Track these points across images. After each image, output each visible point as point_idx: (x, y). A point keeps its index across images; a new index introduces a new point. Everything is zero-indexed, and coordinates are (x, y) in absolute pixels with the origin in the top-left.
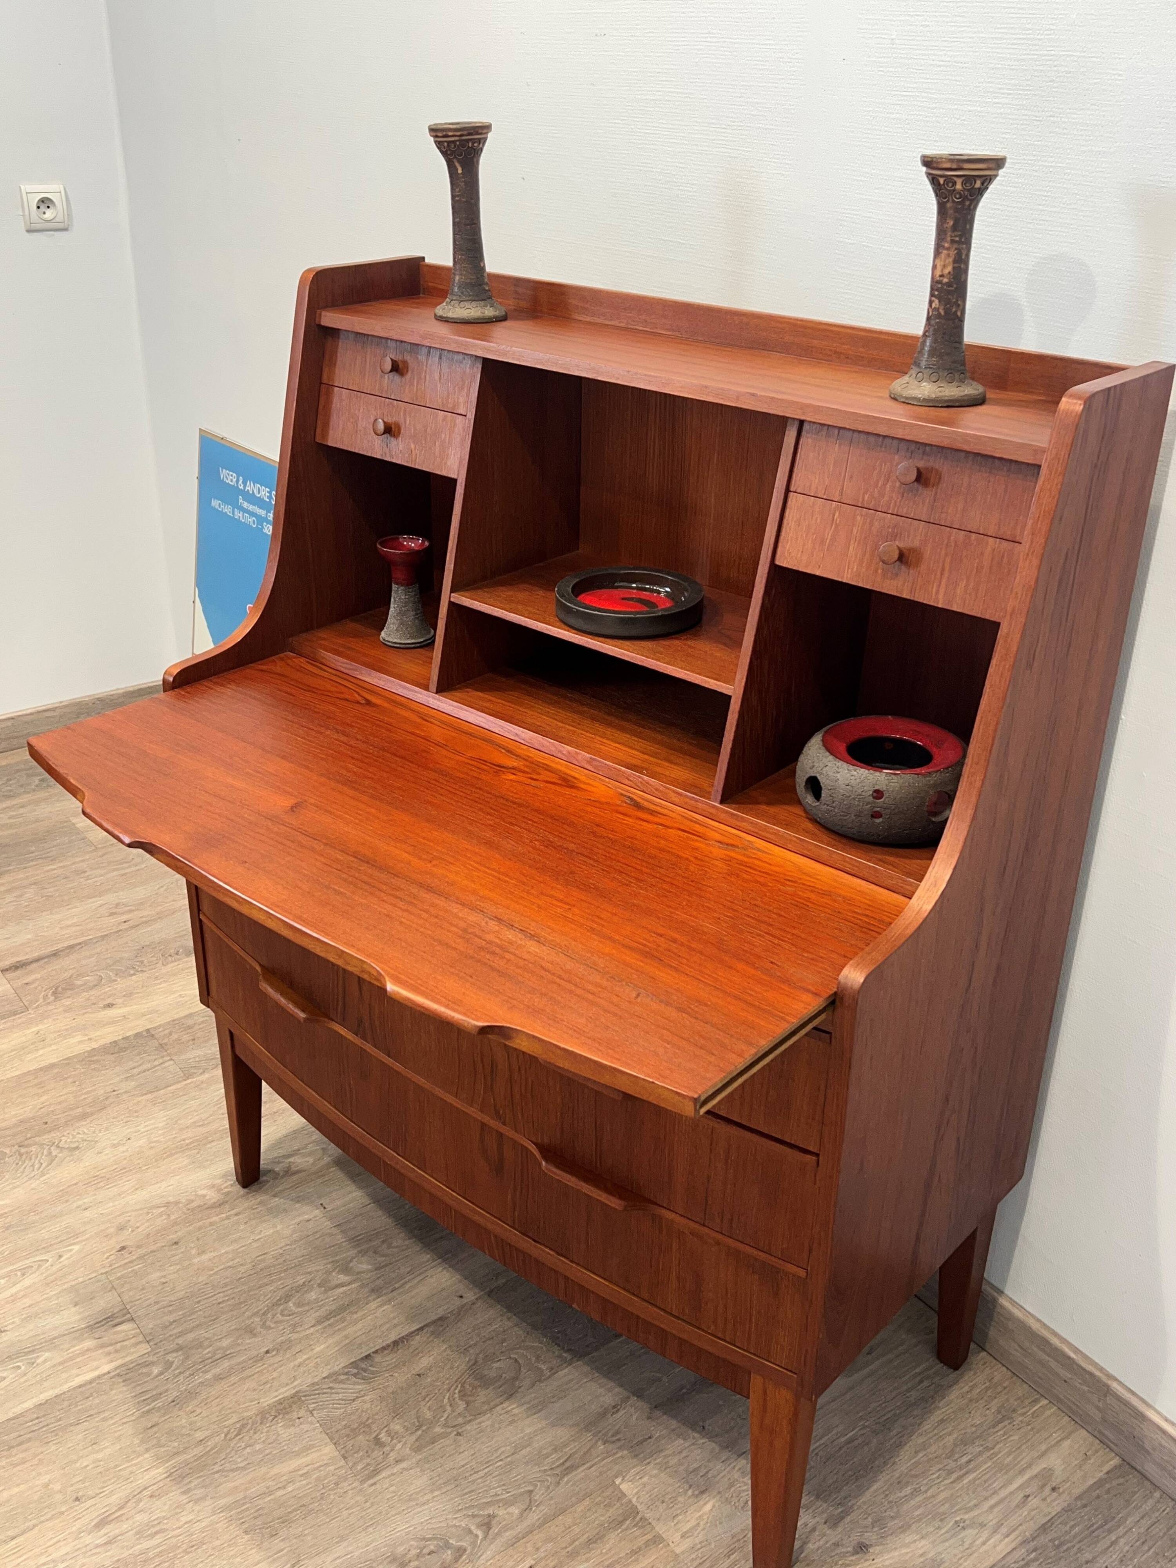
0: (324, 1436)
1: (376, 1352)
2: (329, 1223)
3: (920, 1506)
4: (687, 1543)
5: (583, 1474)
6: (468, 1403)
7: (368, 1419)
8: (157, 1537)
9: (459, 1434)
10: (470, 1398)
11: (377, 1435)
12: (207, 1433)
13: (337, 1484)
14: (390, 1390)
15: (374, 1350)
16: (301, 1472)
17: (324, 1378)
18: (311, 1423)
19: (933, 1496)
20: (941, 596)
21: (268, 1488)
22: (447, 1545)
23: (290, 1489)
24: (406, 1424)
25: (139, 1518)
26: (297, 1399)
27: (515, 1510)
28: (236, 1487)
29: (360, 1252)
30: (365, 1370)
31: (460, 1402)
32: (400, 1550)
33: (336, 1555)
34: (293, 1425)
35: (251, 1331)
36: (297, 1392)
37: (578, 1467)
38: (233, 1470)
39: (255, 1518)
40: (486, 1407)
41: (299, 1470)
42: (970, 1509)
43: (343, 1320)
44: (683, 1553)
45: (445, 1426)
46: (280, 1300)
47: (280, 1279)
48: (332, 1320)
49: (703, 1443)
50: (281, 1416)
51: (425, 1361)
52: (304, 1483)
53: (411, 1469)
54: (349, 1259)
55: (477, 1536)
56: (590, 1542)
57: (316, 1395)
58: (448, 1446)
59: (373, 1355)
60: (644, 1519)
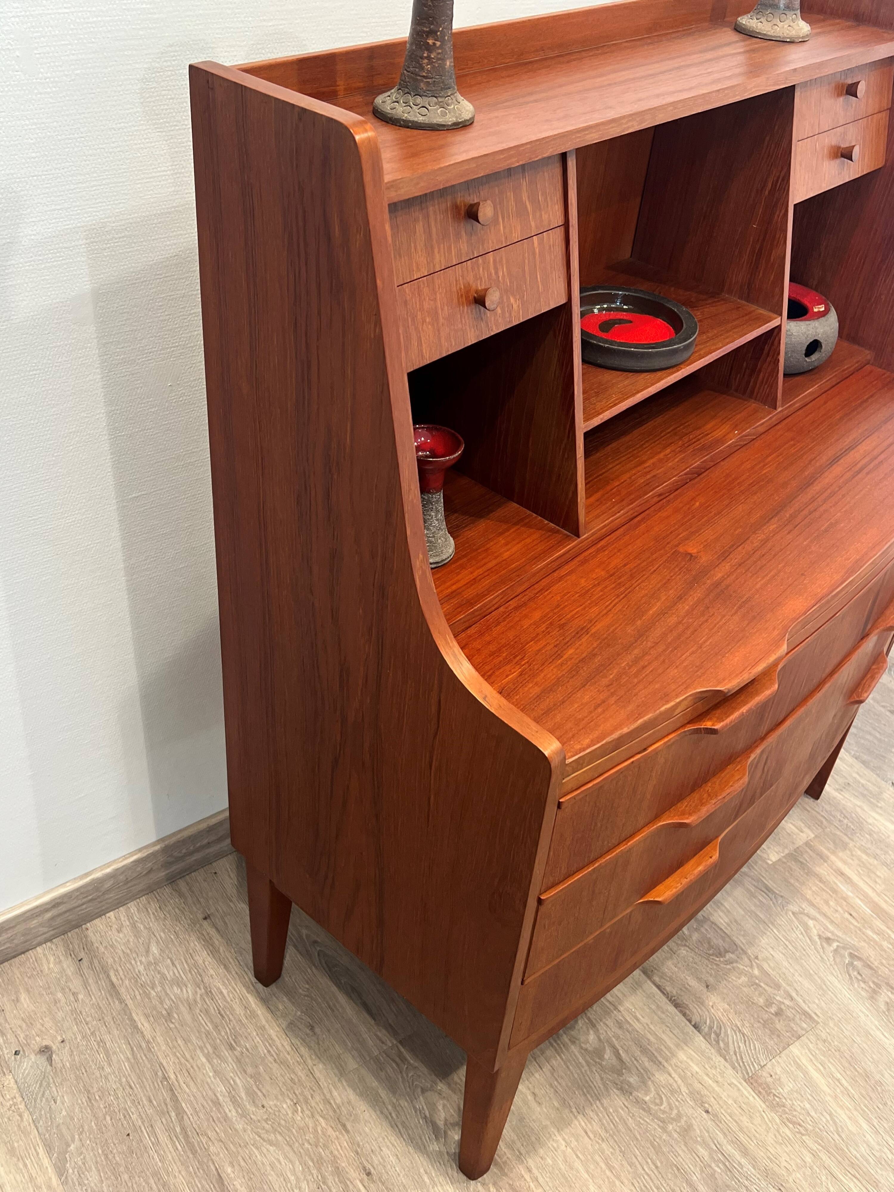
0: (782, 1055)
1: (690, 1021)
2: (537, 1075)
4: (806, 830)
5: (770, 881)
6: (727, 951)
7: (759, 1022)
9: (757, 958)
10: (722, 950)
11: (773, 1014)
12: (805, 1152)
13: (824, 1041)
14: (726, 1006)
15: (687, 1023)
16: (821, 1068)
17: (726, 1060)
18: (773, 1065)
21: (842, 1092)
22: (851, 964)
23: (839, 1076)
24: (757, 994)
26: (752, 1081)
27: (811, 923)
28: (850, 1118)
30: (711, 1028)
31: (727, 957)
32: (864, 994)
33: (882, 1036)
34: (779, 1079)
35: (687, 1130)
36: (745, 1081)
37: (764, 883)
38: (835, 1123)
39: (871, 1099)
40: (727, 939)
41: (820, 1070)
43: (659, 1051)
44: (814, 833)
45: (752, 967)
46: (644, 1109)
47: (616, 1111)
48: (660, 1059)
50: (773, 1091)
51: (692, 982)
52: (830, 1065)
53: (795, 989)
54: (583, 1051)
55: (838, 946)
56: (821, 880)
57: (744, 1065)
58: (769, 965)
59: (693, 1023)
60: (795, 850)
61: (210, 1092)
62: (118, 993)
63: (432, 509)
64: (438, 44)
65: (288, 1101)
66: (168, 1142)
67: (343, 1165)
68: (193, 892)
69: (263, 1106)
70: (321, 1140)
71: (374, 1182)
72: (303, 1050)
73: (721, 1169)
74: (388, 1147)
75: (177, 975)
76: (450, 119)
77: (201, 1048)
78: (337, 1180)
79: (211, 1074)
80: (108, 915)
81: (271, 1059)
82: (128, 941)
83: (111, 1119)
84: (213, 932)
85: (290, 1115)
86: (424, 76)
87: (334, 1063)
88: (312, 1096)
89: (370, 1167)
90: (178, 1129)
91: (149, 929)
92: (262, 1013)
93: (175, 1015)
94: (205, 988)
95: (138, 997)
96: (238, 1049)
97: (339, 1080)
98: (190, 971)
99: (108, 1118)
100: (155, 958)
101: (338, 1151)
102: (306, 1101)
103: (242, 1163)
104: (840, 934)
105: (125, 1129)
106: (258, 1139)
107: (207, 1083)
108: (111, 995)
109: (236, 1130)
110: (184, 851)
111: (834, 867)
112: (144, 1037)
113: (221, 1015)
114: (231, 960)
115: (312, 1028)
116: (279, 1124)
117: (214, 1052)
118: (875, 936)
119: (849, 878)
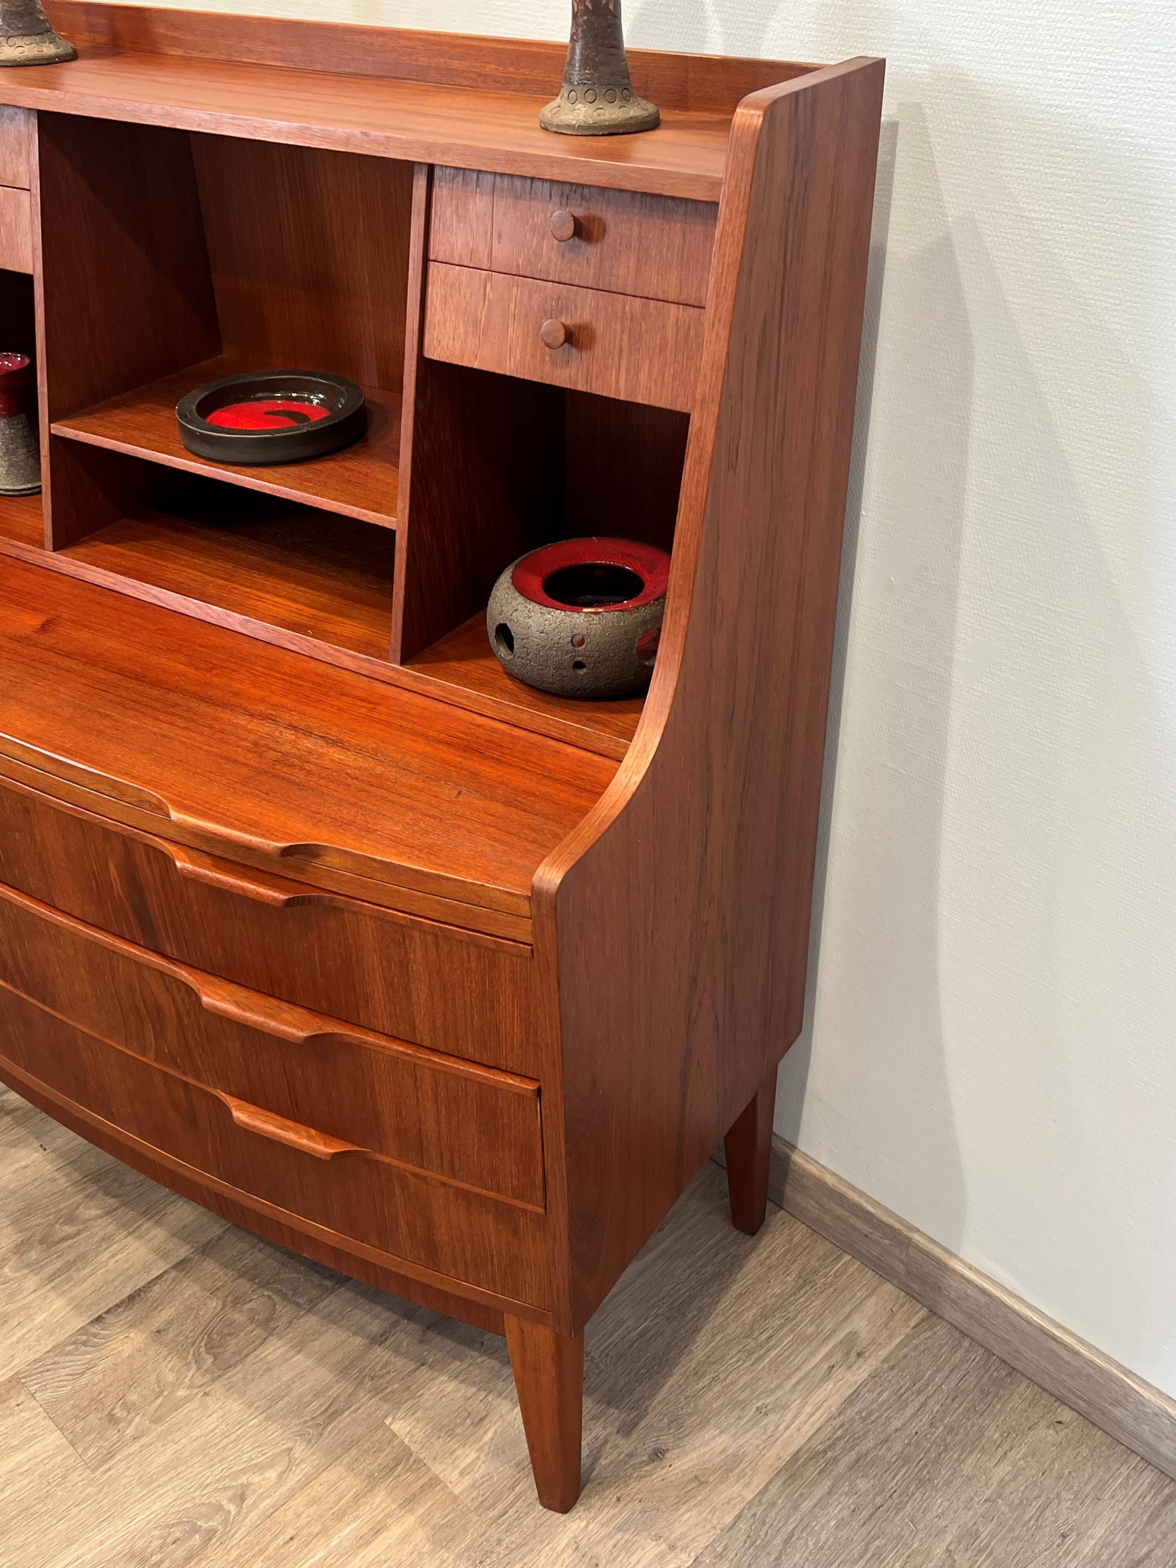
0: (47, 1422)
1: (107, 1312)
2: (49, 1167)
3: (718, 1397)
4: (467, 1481)
5: (348, 1419)
6: (215, 1357)
7: (100, 1393)
9: (206, 1394)
10: (218, 1350)
11: (112, 1410)
13: (64, 1477)
14: (126, 1354)
15: (106, 1310)
16: (21, 1471)
17: (48, 1352)
18: (33, 1409)
19: (732, 1383)
20: (622, 384)
22: (195, 1530)
23: (8, 1492)
24: (144, 1392)
26: (15, 1382)
27: (272, 1474)
29: (87, 1196)
30: (95, 1335)
31: (206, 1356)
32: (140, 1544)
34: (11, 1415)
36: (16, 1374)
37: (344, 1411)
40: (237, 1358)
41: (18, 1468)
42: (773, 1391)
43: (69, 1279)
44: (462, 1493)
45: (190, 1387)
48: (56, 1281)
49: (482, 1362)
51: (166, 1314)
52: (25, 1482)
53: (151, 1445)
54: (74, 1206)
55: (229, 1512)
56: (357, 1498)
57: (38, 1373)
58: (194, 1410)
59: (104, 1316)
60: (418, 1460)
104: (254, 1516)
111: (389, 1521)
119: (368, 1543)
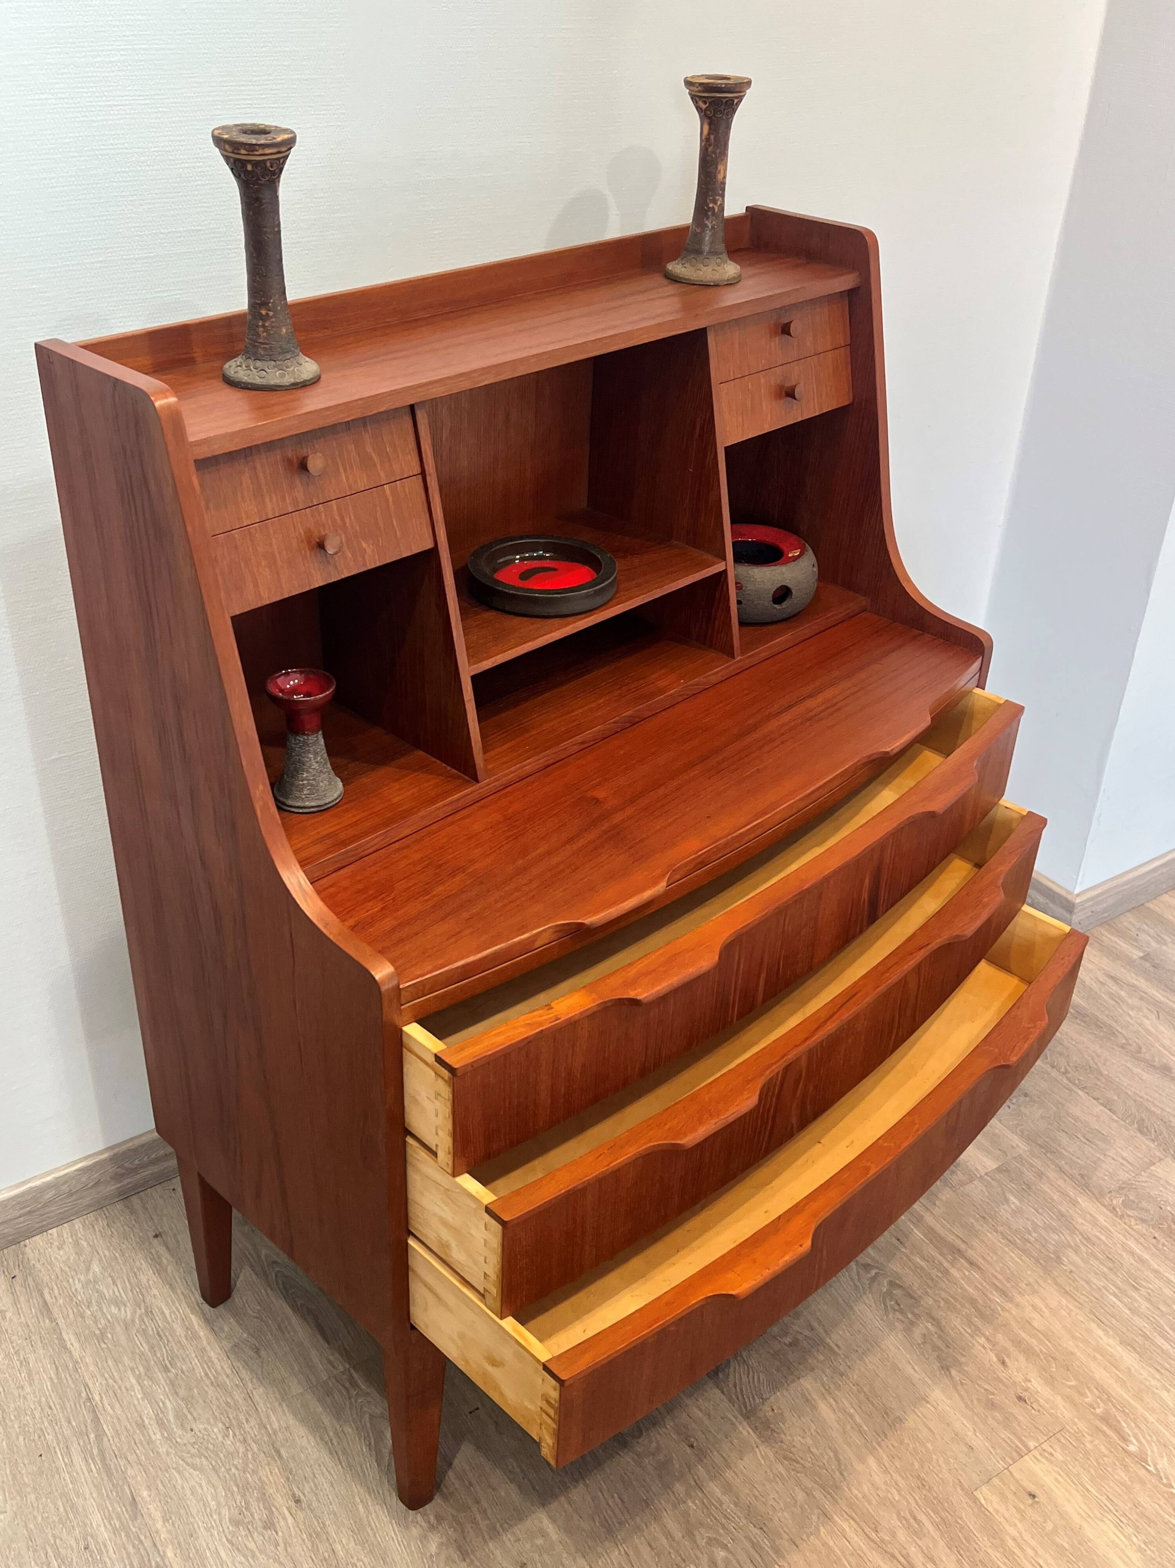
0: (790, 1388)
7: (769, 1353)
8: (919, 1517)
11: (786, 1344)
12: (798, 1490)
16: (833, 1403)
17: (723, 1392)
18: (777, 1399)
20: (816, 407)
21: (853, 1429)
22: (889, 1293)
23: (852, 1411)
25: (902, 1535)
26: (750, 1414)
28: (857, 1456)
33: (912, 1371)
34: (782, 1414)
35: (664, 1464)
36: (742, 1415)
38: (838, 1460)
41: (831, 1405)
50: (772, 1426)
52: (844, 1400)
53: (818, 1319)
55: (877, 1273)
57: (743, 1398)
61: (136, 1415)
62: (49, 1312)
63: (309, 751)
64: (271, 314)
65: (220, 1425)
66: (83, 1464)
67: (271, 1491)
68: (146, 1209)
69: (192, 1430)
70: (251, 1466)
71: (302, 1509)
72: (244, 1374)
73: (696, 1505)
74: (323, 1474)
75: (117, 1294)
76: (288, 380)
77: (132, 1369)
78: (261, 1506)
79: (139, 1396)
80: (50, 1232)
81: (208, 1382)
82: (69, 1258)
83: (24, 1439)
84: (162, 1250)
85: (220, 1439)
86: (260, 343)
87: (277, 1387)
88: (247, 1421)
89: (301, 1495)
90: (95, 1451)
91: (93, 1247)
92: (205, 1335)
93: (109, 1336)
94: (146, 1308)
95: (71, 1316)
96: (173, 1371)
97: (280, 1404)
98: (132, 1291)
99: (21, 1438)
100: (95, 1276)
101: (267, 1477)
102: (240, 1425)
103: (160, 1486)
104: (881, 1259)
105: (38, 1449)
106: (181, 1462)
107: (135, 1406)
108: (42, 1314)
109: (158, 1453)
110: (137, 1162)
112: (71, 1357)
113: (160, 1336)
114: (178, 1280)
115: (257, 1351)
116: (207, 1448)
117: (146, 1374)
118: (923, 1264)
